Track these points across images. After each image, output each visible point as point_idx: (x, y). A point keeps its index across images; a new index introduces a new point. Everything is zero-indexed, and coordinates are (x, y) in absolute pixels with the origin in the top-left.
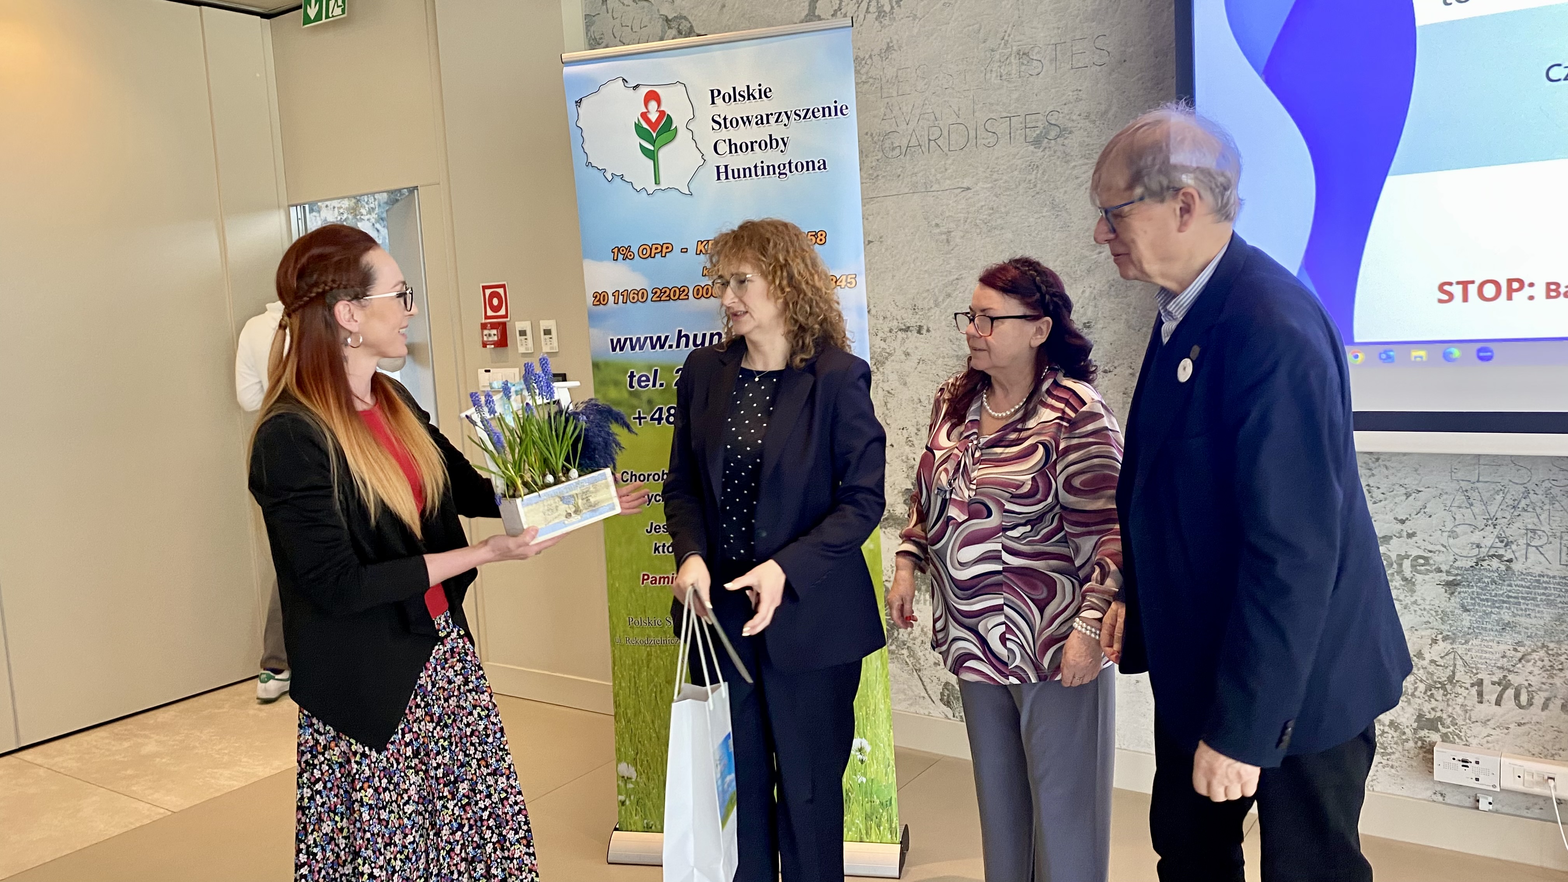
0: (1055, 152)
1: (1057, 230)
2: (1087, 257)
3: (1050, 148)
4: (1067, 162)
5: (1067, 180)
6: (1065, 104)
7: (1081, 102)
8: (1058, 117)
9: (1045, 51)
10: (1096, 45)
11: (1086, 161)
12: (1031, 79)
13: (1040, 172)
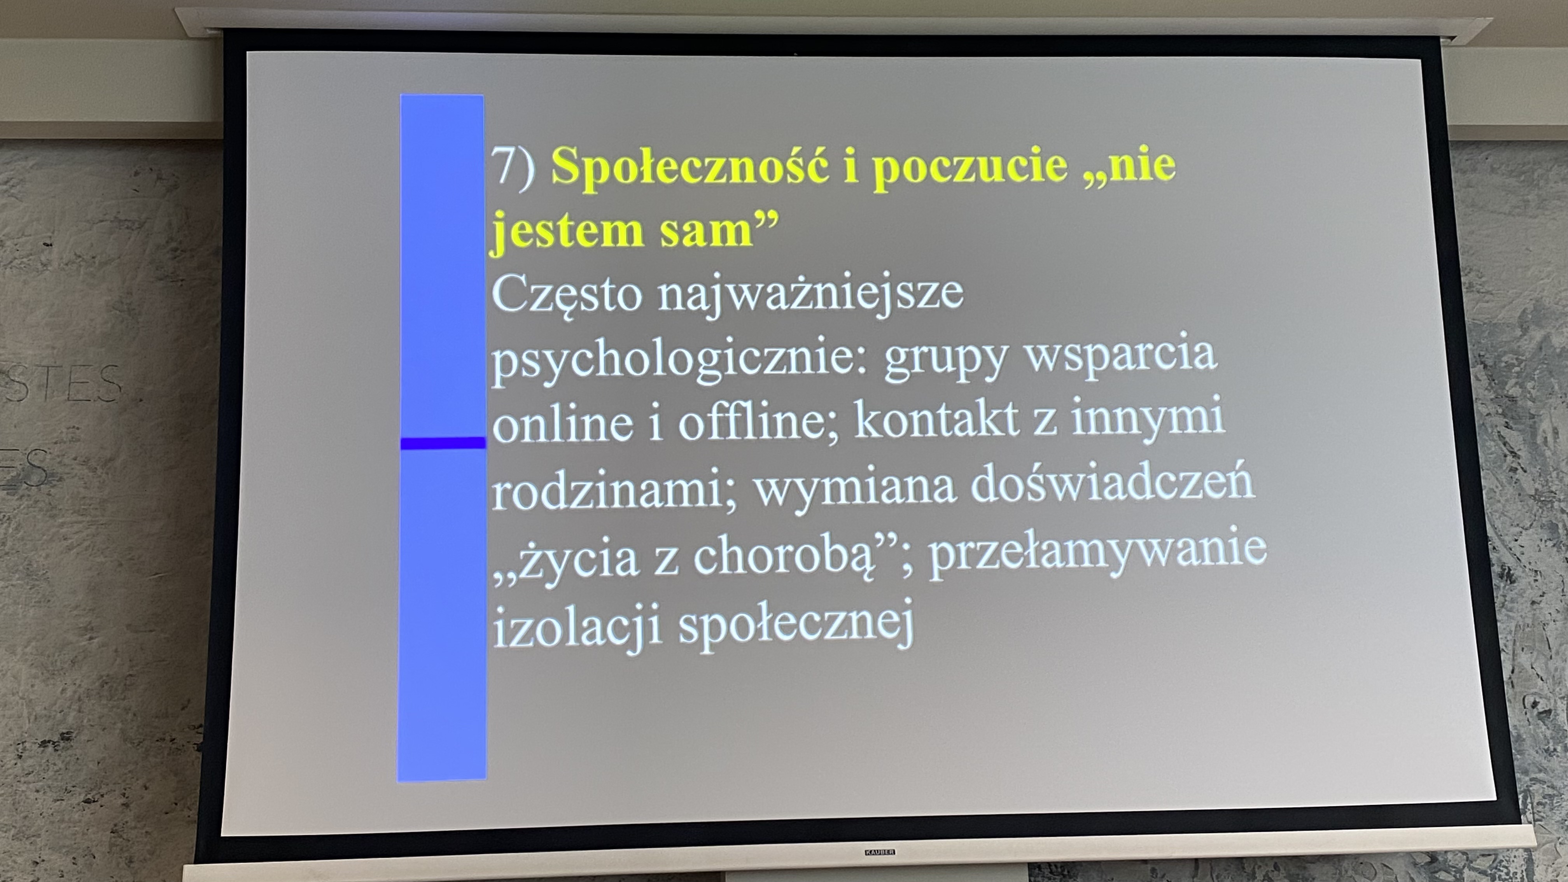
0: (36, 502)
1: (33, 604)
2: (71, 643)
3: (29, 496)
4: (53, 517)
5: (51, 540)
6: (56, 443)
7: (79, 443)
8: (45, 459)
9: (32, 374)
10: (104, 375)
11: (80, 518)
12: (10, 404)
13: (13, 525)
